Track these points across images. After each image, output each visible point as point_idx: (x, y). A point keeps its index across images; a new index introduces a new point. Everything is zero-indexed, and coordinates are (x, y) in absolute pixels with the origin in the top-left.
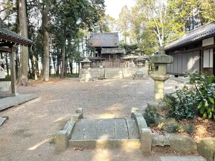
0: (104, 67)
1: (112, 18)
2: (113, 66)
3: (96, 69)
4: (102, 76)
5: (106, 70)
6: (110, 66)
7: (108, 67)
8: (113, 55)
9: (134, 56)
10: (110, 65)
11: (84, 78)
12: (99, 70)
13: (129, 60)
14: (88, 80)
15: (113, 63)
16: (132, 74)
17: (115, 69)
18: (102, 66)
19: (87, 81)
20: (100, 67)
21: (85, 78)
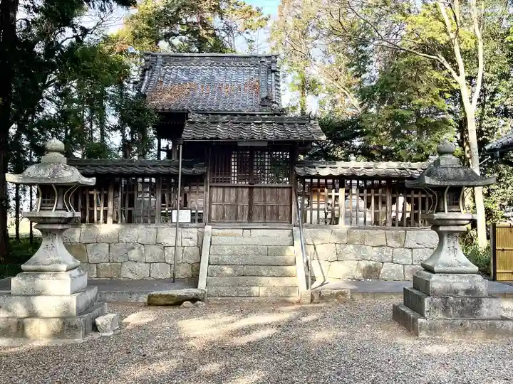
0: (197, 218)
1: (250, 7)
2: (252, 215)
3: (152, 228)
4: (183, 271)
5: (207, 239)
6: (231, 217)
7: (221, 220)
8: (253, 150)
9: (371, 164)
10: (234, 206)
11: (20, 311)
12: (167, 235)
13: (342, 186)
14: (54, 325)
15: (251, 195)
16: (363, 264)
17: (263, 236)
18: (185, 216)
19: (40, 333)
20: (174, 220)
21: (33, 315)
